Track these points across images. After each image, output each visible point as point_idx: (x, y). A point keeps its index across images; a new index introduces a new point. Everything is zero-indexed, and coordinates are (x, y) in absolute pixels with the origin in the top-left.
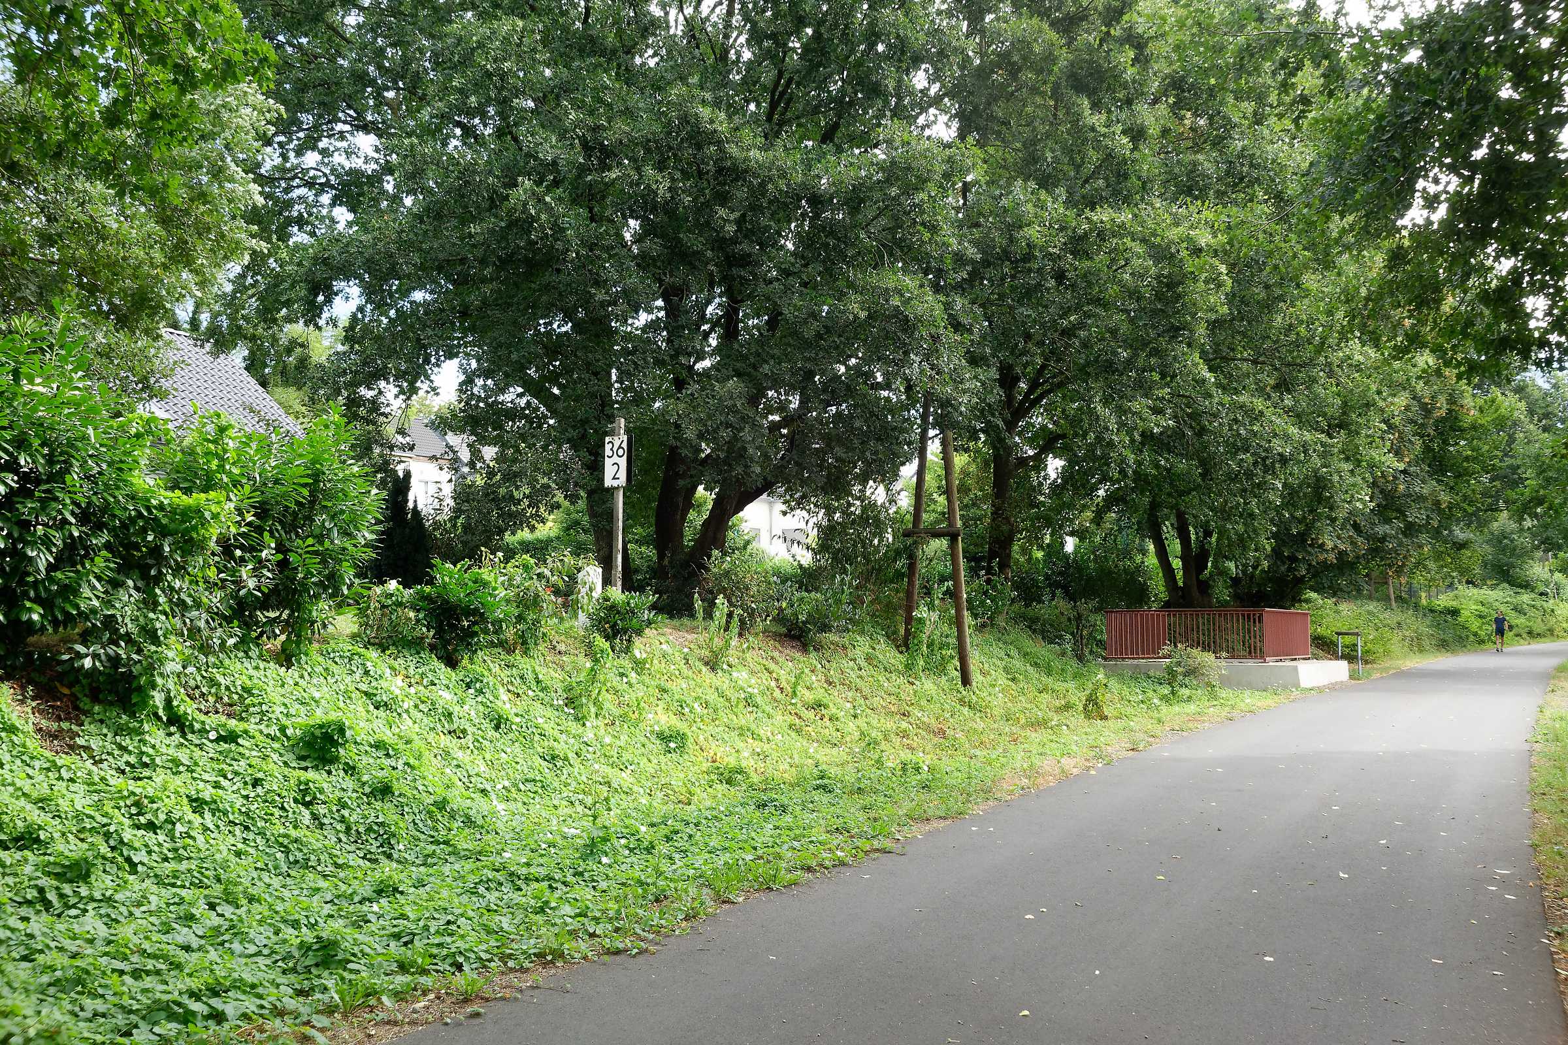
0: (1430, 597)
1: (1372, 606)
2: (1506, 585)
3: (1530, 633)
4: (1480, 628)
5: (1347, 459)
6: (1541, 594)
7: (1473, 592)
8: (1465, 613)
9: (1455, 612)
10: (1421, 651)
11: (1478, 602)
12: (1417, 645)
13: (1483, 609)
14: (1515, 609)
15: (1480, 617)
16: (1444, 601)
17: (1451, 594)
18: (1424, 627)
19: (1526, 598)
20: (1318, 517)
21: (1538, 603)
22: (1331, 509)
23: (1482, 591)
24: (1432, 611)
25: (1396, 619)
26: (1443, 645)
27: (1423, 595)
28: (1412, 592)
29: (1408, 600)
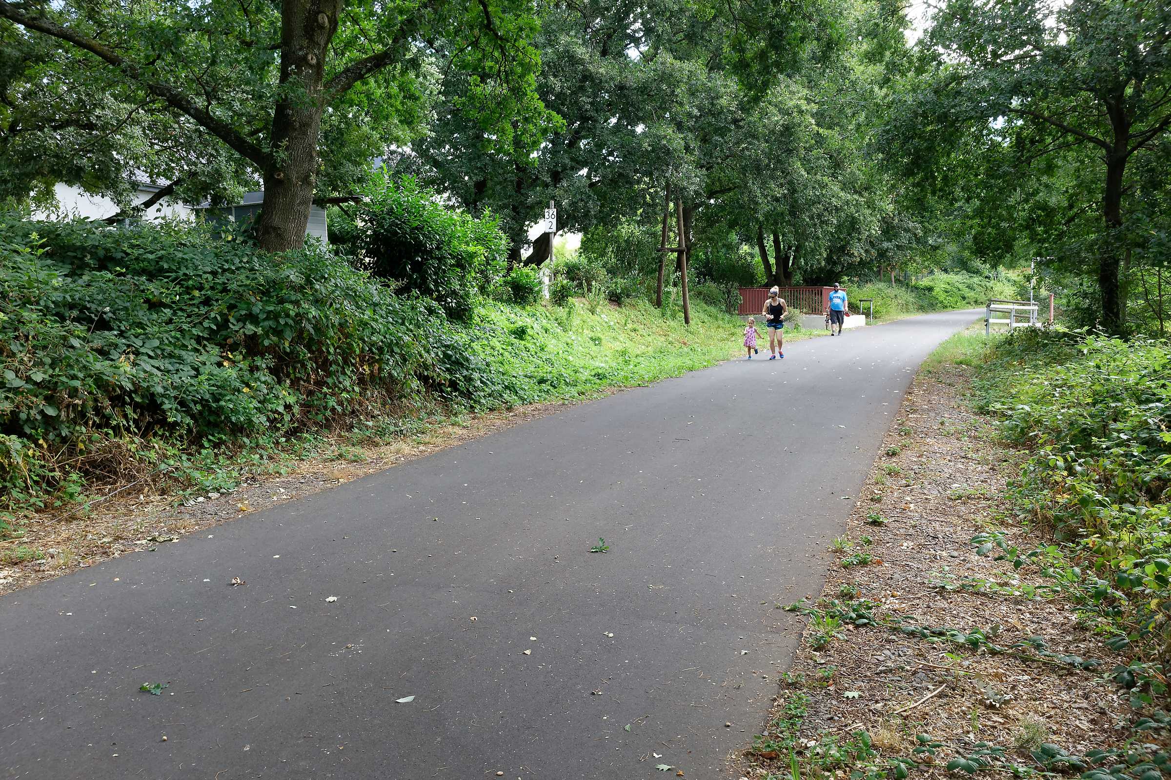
0: (917, 279)
1: (881, 285)
2: (965, 272)
3: (976, 302)
4: (945, 299)
5: (869, 207)
6: (986, 277)
7: (944, 276)
8: (937, 290)
9: (930, 289)
10: (907, 312)
11: (945, 283)
12: (905, 308)
13: (948, 287)
14: (968, 287)
15: (946, 292)
16: (925, 282)
17: (930, 278)
18: (910, 297)
19: (976, 280)
20: (852, 238)
21: (983, 284)
22: (859, 234)
23: (949, 276)
24: (917, 288)
25: (894, 293)
26: (922, 309)
27: (913, 278)
28: (906, 277)
29: (903, 282)
